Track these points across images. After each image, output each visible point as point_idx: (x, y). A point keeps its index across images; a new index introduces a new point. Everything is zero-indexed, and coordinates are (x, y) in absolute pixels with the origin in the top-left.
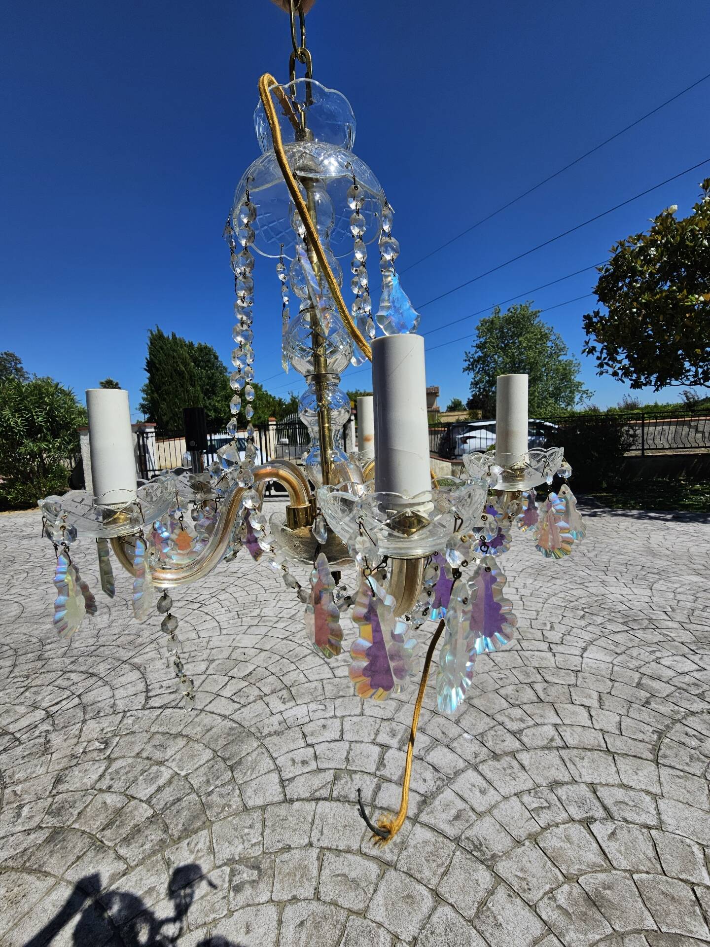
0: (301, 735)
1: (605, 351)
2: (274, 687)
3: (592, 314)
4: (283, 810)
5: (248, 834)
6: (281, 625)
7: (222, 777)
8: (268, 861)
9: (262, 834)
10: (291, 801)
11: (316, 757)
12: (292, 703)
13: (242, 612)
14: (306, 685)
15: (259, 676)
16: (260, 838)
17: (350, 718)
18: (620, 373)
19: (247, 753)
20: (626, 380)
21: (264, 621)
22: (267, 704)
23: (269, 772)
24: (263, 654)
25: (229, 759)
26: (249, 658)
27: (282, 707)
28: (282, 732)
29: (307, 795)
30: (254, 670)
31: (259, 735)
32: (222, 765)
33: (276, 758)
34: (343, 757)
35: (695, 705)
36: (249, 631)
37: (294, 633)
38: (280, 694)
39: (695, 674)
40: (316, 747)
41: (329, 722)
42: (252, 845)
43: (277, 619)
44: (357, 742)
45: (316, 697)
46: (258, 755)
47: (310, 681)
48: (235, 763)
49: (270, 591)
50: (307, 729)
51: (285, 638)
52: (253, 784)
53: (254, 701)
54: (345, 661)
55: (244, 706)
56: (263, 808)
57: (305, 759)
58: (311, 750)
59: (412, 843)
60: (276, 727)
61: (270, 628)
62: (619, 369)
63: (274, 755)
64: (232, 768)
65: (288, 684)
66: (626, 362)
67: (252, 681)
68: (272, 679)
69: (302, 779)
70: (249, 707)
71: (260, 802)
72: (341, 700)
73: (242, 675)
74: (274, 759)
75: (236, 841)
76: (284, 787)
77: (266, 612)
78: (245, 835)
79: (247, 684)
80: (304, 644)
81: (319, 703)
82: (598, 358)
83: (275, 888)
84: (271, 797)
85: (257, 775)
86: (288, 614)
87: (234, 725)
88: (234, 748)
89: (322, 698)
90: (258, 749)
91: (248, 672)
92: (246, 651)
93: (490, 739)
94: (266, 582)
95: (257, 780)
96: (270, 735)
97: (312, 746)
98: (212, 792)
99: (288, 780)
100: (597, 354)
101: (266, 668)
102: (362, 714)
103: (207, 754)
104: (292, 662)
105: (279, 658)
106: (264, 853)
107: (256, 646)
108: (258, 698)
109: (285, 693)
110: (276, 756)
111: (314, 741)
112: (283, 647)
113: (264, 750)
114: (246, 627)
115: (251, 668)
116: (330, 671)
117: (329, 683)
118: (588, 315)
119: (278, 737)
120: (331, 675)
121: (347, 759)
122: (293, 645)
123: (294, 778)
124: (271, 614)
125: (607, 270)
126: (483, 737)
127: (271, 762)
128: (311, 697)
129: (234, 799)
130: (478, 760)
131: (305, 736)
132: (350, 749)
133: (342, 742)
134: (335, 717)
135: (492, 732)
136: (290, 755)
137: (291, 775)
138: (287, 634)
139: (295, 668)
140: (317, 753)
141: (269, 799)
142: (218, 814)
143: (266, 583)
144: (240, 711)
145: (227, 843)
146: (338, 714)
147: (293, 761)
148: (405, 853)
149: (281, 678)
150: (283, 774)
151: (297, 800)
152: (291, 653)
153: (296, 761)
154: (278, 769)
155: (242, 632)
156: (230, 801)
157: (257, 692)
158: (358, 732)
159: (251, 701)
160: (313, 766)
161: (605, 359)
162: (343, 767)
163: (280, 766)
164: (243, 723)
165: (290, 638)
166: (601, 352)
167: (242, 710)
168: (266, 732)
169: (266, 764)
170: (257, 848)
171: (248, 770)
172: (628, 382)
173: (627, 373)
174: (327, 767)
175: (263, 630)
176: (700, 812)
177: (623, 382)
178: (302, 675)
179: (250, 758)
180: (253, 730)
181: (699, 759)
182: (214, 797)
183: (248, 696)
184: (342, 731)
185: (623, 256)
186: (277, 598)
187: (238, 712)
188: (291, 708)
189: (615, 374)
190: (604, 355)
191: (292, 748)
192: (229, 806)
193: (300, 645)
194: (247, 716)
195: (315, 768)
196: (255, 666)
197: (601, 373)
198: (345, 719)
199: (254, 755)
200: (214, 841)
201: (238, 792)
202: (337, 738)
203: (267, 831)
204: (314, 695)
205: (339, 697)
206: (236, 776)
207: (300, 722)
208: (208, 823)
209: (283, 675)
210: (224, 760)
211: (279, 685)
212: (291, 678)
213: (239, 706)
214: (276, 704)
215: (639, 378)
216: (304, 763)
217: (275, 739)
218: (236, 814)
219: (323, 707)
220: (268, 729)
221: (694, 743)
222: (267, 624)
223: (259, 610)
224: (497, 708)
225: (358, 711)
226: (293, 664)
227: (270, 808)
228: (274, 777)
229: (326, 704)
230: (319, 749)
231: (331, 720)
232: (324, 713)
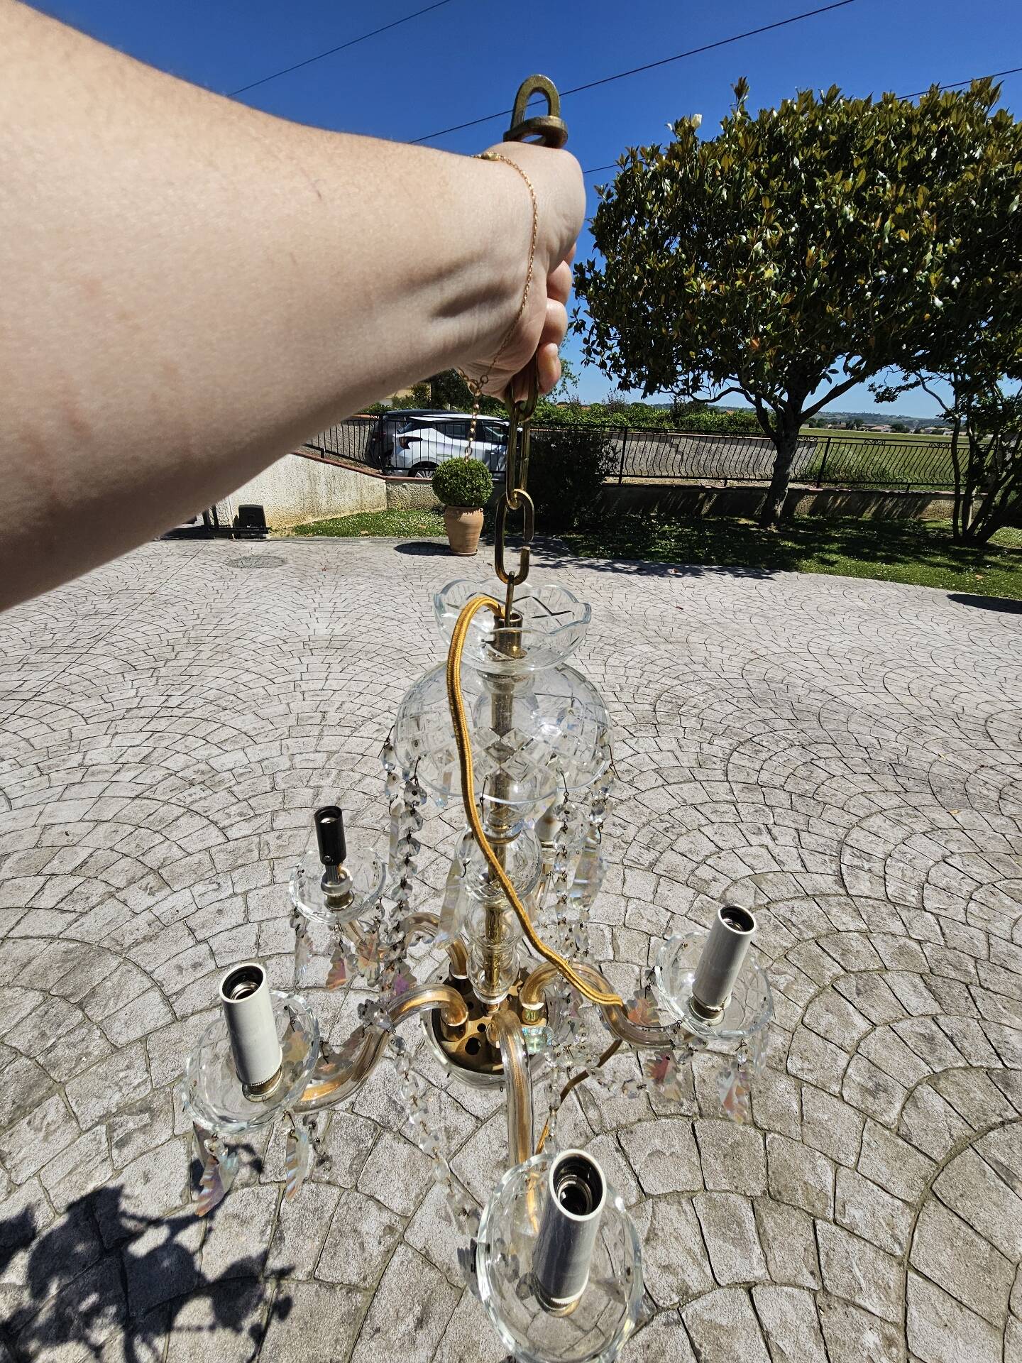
0: (187, 932)
1: (595, 331)
2: (130, 874)
3: (585, 264)
4: (174, 1033)
5: (126, 1077)
6: (126, 776)
7: (67, 1022)
8: (161, 1096)
9: (148, 1071)
10: (185, 1018)
11: (212, 954)
12: (167, 891)
13: (47, 763)
14: (183, 862)
15: (102, 863)
16: (146, 1076)
17: (255, 892)
18: (609, 363)
19: (101, 978)
20: (615, 376)
21: (93, 774)
22: (124, 902)
23: (143, 993)
24: (102, 829)
25: (72, 995)
26: (77, 839)
27: (150, 901)
28: (156, 936)
29: (207, 1003)
30: (91, 855)
31: (118, 948)
32: (64, 1006)
33: (152, 972)
34: (252, 943)
35: (625, 793)
36: (67, 795)
37: (152, 786)
38: (143, 883)
39: (630, 760)
40: (211, 941)
41: (227, 904)
42: (135, 1088)
43: (117, 767)
44: (268, 920)
45: (202, 875)
46: (122, 976)
47: (189, 854)
48: (85, 998)
49: (95, 719)
50: (192, 922)
51: (137, 796)
52: (122, 1015)
53: (101, 903)
54: (241, 814)
55: (82, 914)
56: (144, 1039)
57: (197, 960)
58: (204, 947)
59: (345, 1013)
60: (145, 930)
61: (108, 784)
62: (608, 358)
63: (148, 969)
64: (81, 1006)
65: (155, 865)
66: (617, 350)
67: (91, 874)
68: (124, 863)
69: (196, 987)
70: (92, 913)
71: (137, 1033)
72: (240, 870)
73: (70, 868)
74: (148, 974)
75: (109, 1092)
76: (170, 1005)
77: (93, 757)
78: (121, 1080)
79: (81, 880)
80: (173, 801)
81: (207, 882)
82: (586, 341)
83: (176, 1122)
84: (153, 1023)
85: (125, 1002)
86: (136, 755)
87: (72, 946)
88: (80, 977)
89: (211, 873)
90: (121, 968)
91: (79, 862)
92: (68, 828)
93: (431, 875)
94: (83, 704)
95: (127, 1008)
96: (136, 943)
97: (205, 941)
98: (54, 1046)
99: (176, 993)
100: (586, 334)
101: (112, 849)
102: (273, 882)
103: (34, 998)
104: (155, 832)
105: (131, 829)
106: (154, 1090)
107: (87, 818)
108: (107, 896)
109: (151, 880)
110: (152, 969)
111: (207, 935)
112: (135, 811)
113: (131, 966)
114: (60, 789)
115: (83, 854)
116: (220, 833)
117: (221, 851)
118: (581, 265)
119: (151, 944)
120: (222, 839)
121: (258, 945)
122: (153, 806)
123: (184, 989)
124: (104, 759)
125: (609, 195)
126: (423, 875)
127: (144, 979)
128: (195, 876)
129: (94, 1044)
130: (418, 902)
131: (192, 931)
132: (260, 931)
133: (249, 925)
134: (235, 894)
135: (434, 867)
136: (174, 961)
137: (179, 987)
138: (140, 789)
139: (162, 839)
140: (214, 949)
141: (151, 1026)
142: (70, 1070)
143: (84, 706)
144: (78, 923)
145: (94, 1100)
146: (238, 890)
147: (180, 968)
148: (337, 1027)
149: (140, 858)
150: (165, 989)
151: (192, 1014)
152: (151, 818)
153: (184, 967)
154: (158, 985)
155: (57, 797)
156: (87, 1047)
157: (102, 888)
158: (269, 907)
159: (95, 902)
160: (211, 965)
161: (593, 343)
162: (254, 955)
163: (160, 979)
164: (86, 939)
165: (147, 794)
166: (591, 333)
167: (82, 920)
168: (129, 941)
169: (138, 982)
170: (143, 1088)
171: (110, 999)
172: (616, 380)
173: (616, 367)
174: (231, 962)
175: (95, 789)
176: (614, 896)
177: (611, 378)
178: (175, 848)
179: (109, 984)
180: (105, 944)
181: (620, 847)
182: (59, 1051)
183: (88, 898)
184: (246, 911)
185: (632, 178)
186: (111, 731)
187: (75, 925)
188: (165, 899)
189: (603, 365)
190: (594, 338)
191: (175, 953)
192: (88, 1055)
193: (166, 803)
194: (91, 927)
195: (213, 967)
196: (91, 850)
197: (587, 364)
198: (250, 895)
199: (115, 978)
200: (73, 1104)
201: (98, 1032)
202: (241, 922)
203: (154, 1065)
204: (200, 872)
205: (237, 868)
206: (90, 1014)
207: (182, 914)
208: (56, 1087)
209: (143, 854)
210: (65, 998)
211: (140, 871)
212: (158, 855)
213: (74, 916)
214: (139, 899)
215: (628, 374)
216: (195, 966)
217: (147, 947)
218: (102, 1060)
219: (215, 886)
220: (134, 936)
221: (618, 831)
222: (100, 777)
223: (79, 756)
224: (440, 836)
225: (267, 881)
226: (157, 835)
227: (153, 1037)
228: (155, 996)
229: (219, 881)
230: (215, 943)
231: (229, 900)
232: (216, 893)
